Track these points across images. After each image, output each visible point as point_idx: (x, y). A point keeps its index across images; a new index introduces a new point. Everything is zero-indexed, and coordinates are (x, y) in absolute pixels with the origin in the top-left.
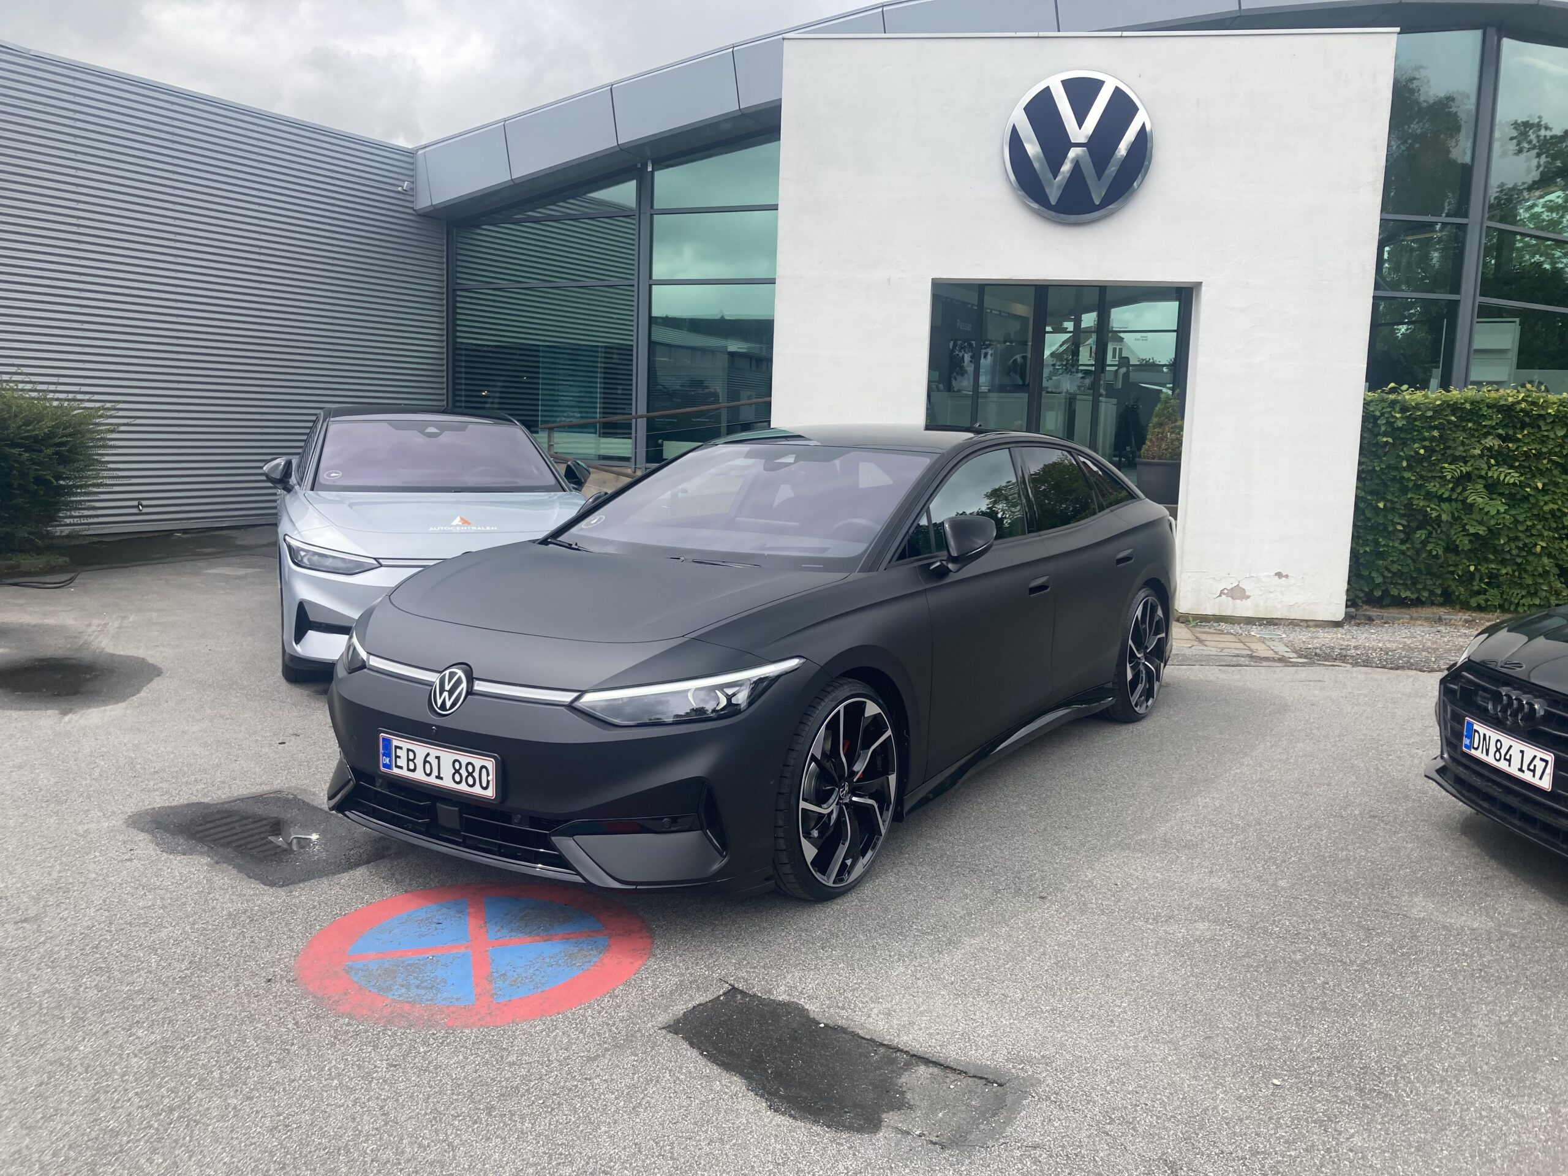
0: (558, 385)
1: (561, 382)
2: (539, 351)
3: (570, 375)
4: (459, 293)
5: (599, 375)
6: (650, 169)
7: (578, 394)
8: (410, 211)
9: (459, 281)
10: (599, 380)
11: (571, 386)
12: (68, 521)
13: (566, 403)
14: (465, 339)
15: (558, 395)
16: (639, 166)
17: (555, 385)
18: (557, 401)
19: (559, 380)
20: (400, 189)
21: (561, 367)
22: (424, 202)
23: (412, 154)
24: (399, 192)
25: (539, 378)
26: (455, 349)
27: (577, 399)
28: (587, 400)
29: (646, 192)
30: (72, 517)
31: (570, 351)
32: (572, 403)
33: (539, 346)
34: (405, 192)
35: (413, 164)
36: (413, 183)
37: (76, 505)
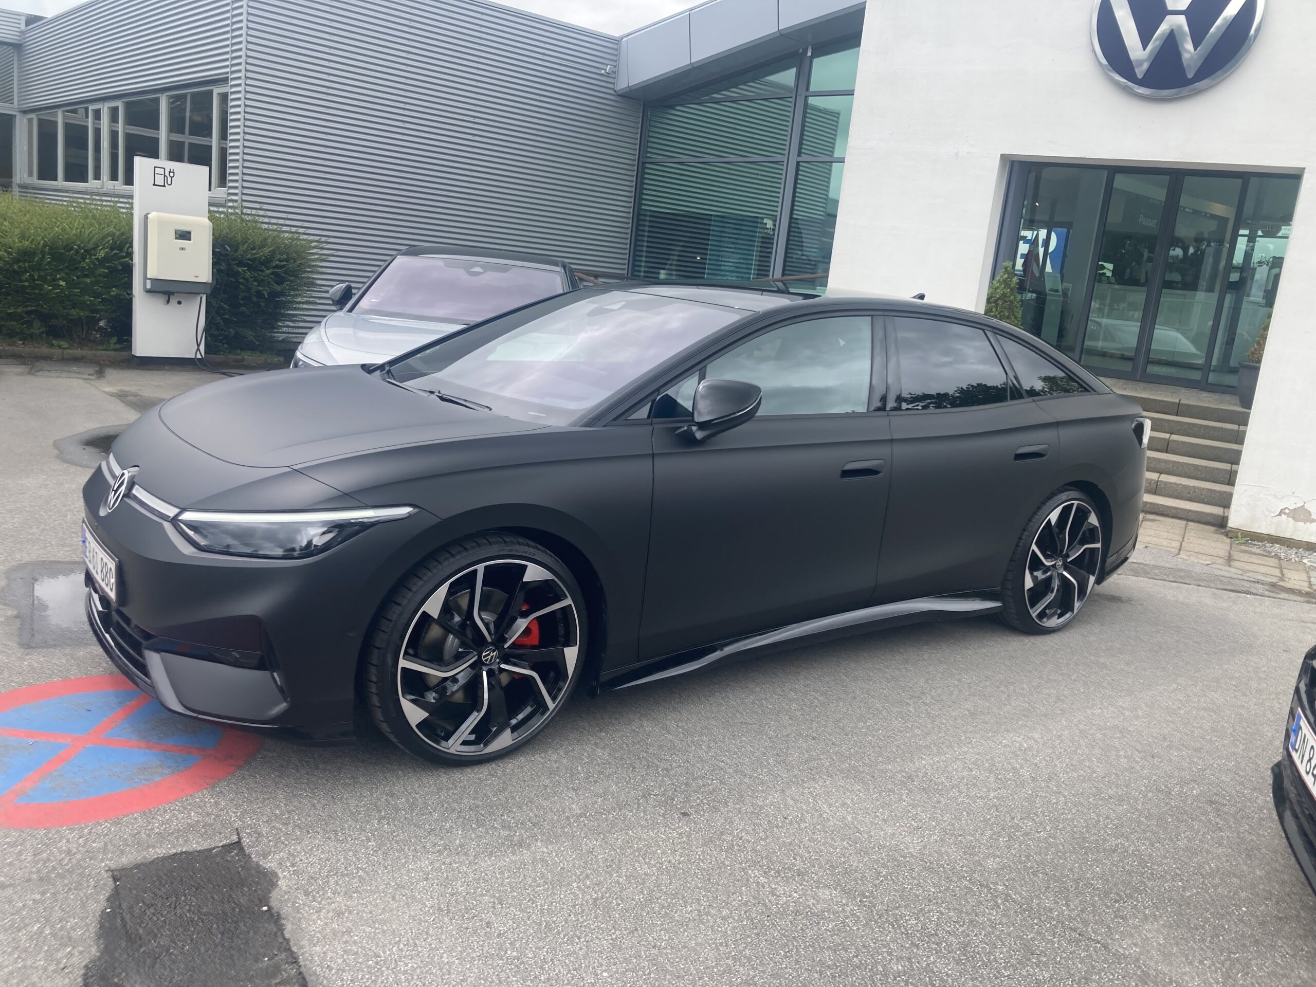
0: (723, 251)
1: (725, 249)
2: (710, 220)
3: (733, 243)
4: (648, 165)
5: (756, 244)
6: (809, 54)
7: (738, 261)
8: (612, 92)
9: (649, 155)
10: (755, 249)
11: (732, 253)
12: (284, 329)
13: (727, 268)
14: (649, 206)
15: (722, 261)
16: (801, 51)
17: (720, 251)
18: (720, 265)
19: (723, 247)
20: (603, 72)
21: (727, 235)
22: (624, 83)
23: (617, 41)
24: (602, 75)
25: (708, 245)
26: (639, 214)
27: (736, 265)
28: (744, 266)
29: (804, 77)
30: (288, 327)
31: (735, 222)
32: (731, 269)
33: (711, 215)
34: (608, 75)
35: (616, 50)
36: (615, 67)
37: (291, 318)
